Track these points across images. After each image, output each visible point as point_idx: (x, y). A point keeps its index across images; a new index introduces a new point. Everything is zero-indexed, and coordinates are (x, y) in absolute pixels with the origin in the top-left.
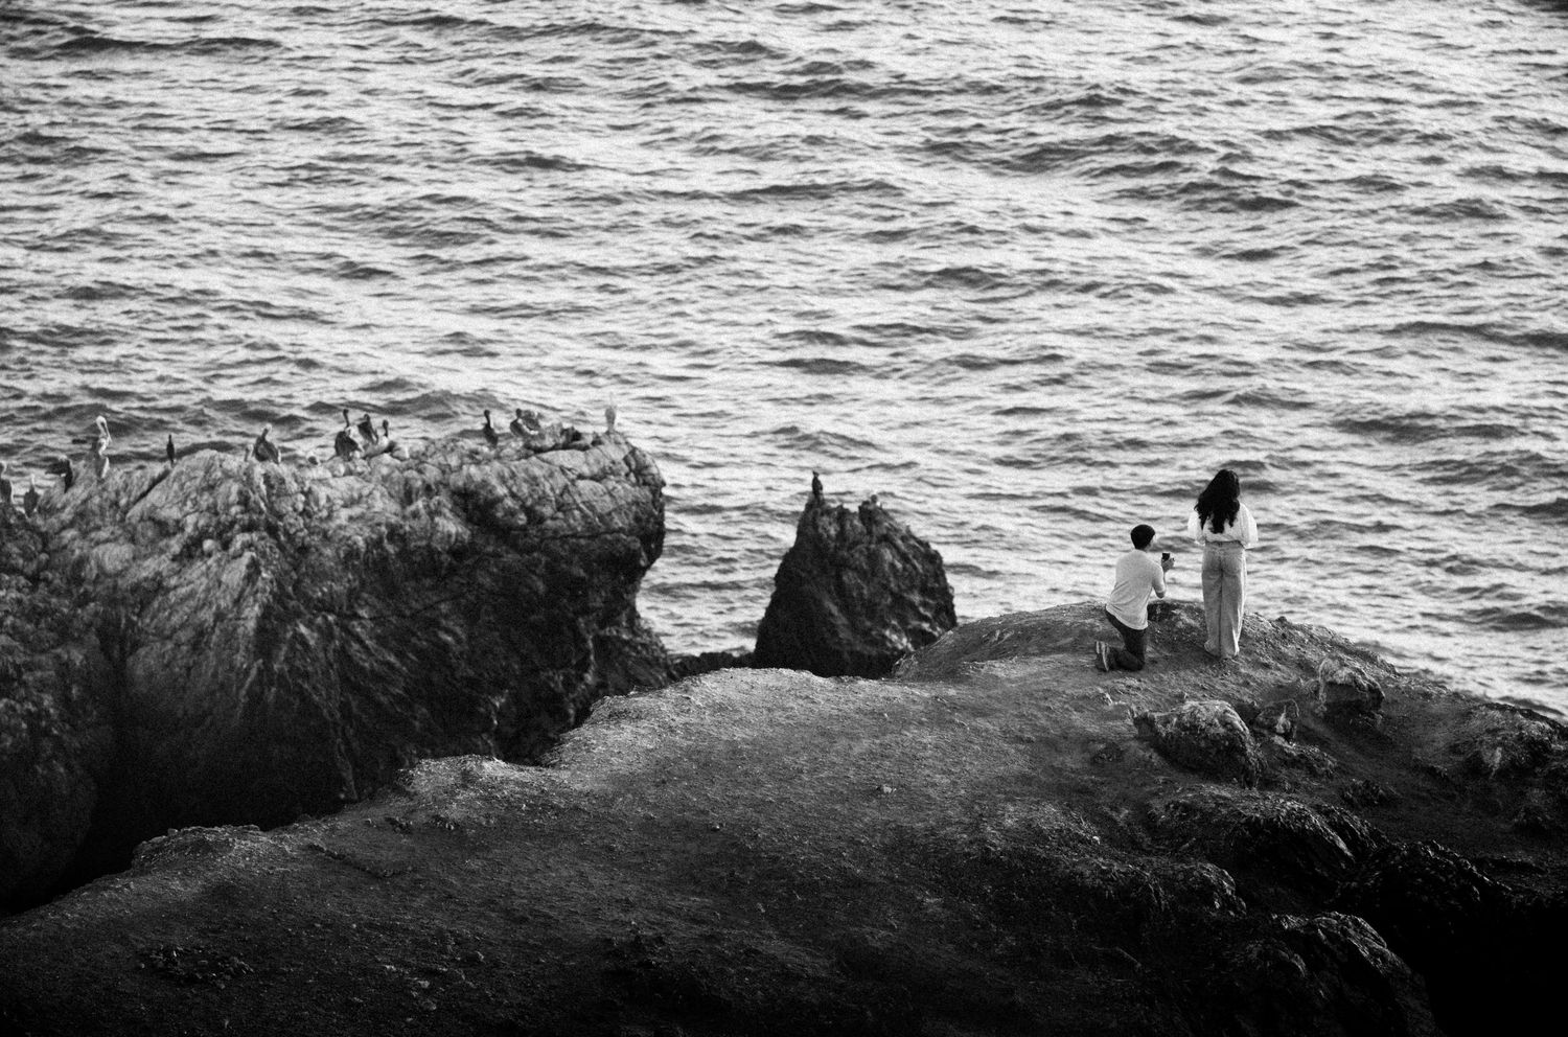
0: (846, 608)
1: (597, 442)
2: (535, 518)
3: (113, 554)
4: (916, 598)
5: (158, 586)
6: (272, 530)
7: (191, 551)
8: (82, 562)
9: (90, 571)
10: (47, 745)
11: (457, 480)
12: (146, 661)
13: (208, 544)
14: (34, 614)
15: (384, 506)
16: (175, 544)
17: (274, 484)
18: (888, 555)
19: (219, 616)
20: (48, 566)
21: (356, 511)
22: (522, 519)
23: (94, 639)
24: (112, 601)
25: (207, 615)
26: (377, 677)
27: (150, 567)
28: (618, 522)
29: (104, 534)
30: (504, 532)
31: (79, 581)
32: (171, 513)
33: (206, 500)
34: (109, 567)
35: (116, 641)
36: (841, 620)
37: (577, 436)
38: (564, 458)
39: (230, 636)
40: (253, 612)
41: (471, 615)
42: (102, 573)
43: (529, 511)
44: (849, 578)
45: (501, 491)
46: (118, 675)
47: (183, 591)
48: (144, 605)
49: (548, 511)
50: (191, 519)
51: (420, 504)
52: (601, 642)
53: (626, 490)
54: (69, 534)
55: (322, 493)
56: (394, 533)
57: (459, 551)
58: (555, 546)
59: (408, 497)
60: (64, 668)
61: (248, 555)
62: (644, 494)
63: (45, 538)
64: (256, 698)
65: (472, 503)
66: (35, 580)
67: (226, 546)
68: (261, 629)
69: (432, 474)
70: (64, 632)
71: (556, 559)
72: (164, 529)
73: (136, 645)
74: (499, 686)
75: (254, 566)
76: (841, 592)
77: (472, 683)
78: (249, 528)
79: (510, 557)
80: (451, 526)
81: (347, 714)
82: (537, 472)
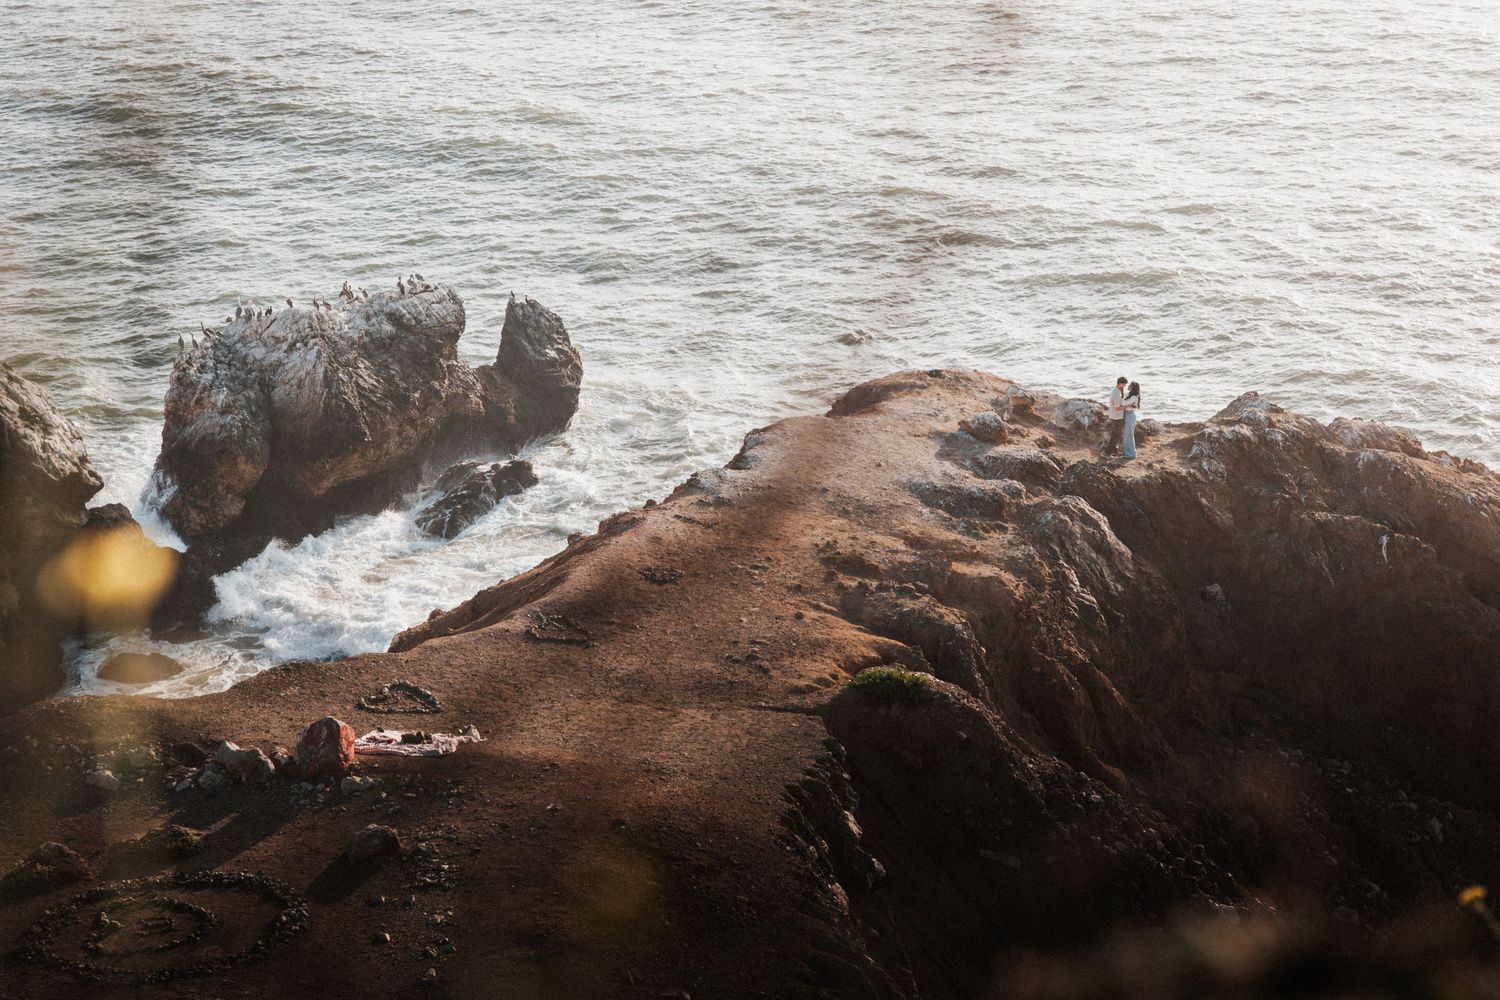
0: (530, 343)
1: (436, 288)
2: (419, 322)
3: (258, 352)
4: (556, 336)
5: (280, 364)
6: (323, 337)
7: (292, 348)
8: (246, 356)
9: (250, 359)
10: (249, 431)
11: (387, 310)
12: (279, 393)
13: (298, 345)
14: (233, 379)
15: (360, 322)
16: (285, 346)
17: (320, 318)
18: (543, 320)
19: (308, 374)
20: (233, 359)
21: (351, 325)
22: (414, 322)
23: (257, 386)
24: (261, 371)
25: (302, 373)
26: (371, 391)
27: (274, 356)
28: (449, 319)
29: (253, 344)
30: (407, 328)
31: (246, 364)
32: (281, 334)
33: (295, 327)
34: (258, 357)
35: (266, 386)
36: (529, 348)
37: (428, 287)
38: (425, 295)
39: (313, 381)
40: (320, 370)
41: (400, 362)
42: (255, 360)
43: (415, 318)
44: (530, 331)
45: (405, 311)
46: (269, 400)
47: (290, 365)
48: (274, 372)
49: (423, 318)
50: (290, 336)
51: (374, 320)
52: (448, 366)
53: (451, 306)
54: (239, 345)
55: (337, 320)
56: (367, 333)
57: (392, 338)
58: (428, 331)
59: (368, 318)
60: (248, 399)
61: (316, 348)
62: (456, 307)
63: (229, 348)
64: (327, 405)
65: (394, 318)
66: (229, 365)
67: (306, 345)
68: (325, 377)
69: (376, 307)
70: (245, 386)
71: (429, 336)
72: (278, 340)
73: (274, 388)
74: (416, 390)
75: (319, 351)
76: (527, 337)
77: (407, 389)
78: (314, 337)
79: (411, 338)
80: (388, 328)
81: (362, 408)
82: (417, 302)
